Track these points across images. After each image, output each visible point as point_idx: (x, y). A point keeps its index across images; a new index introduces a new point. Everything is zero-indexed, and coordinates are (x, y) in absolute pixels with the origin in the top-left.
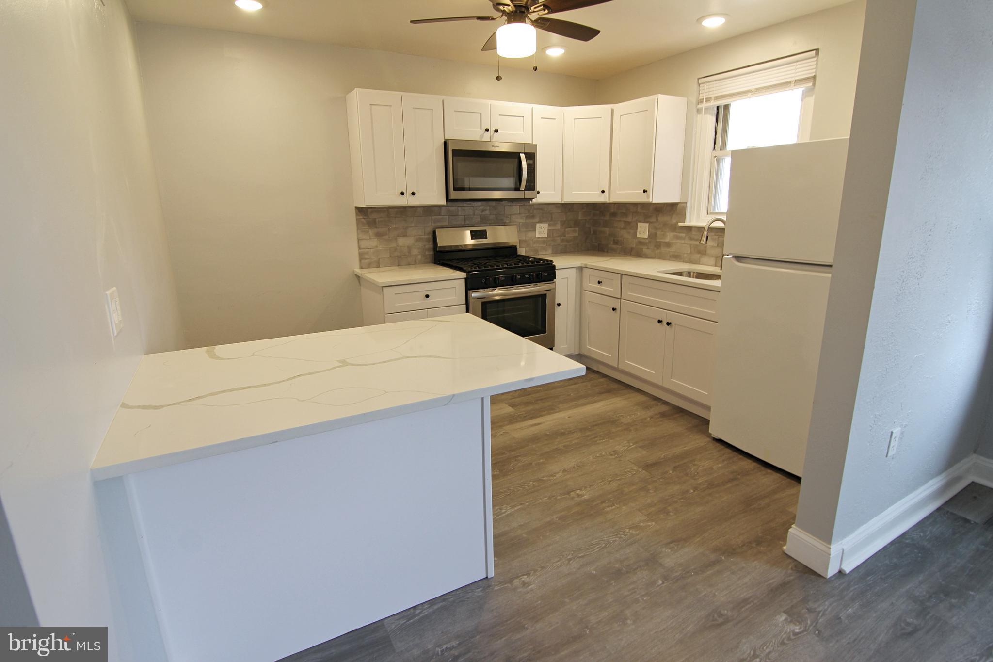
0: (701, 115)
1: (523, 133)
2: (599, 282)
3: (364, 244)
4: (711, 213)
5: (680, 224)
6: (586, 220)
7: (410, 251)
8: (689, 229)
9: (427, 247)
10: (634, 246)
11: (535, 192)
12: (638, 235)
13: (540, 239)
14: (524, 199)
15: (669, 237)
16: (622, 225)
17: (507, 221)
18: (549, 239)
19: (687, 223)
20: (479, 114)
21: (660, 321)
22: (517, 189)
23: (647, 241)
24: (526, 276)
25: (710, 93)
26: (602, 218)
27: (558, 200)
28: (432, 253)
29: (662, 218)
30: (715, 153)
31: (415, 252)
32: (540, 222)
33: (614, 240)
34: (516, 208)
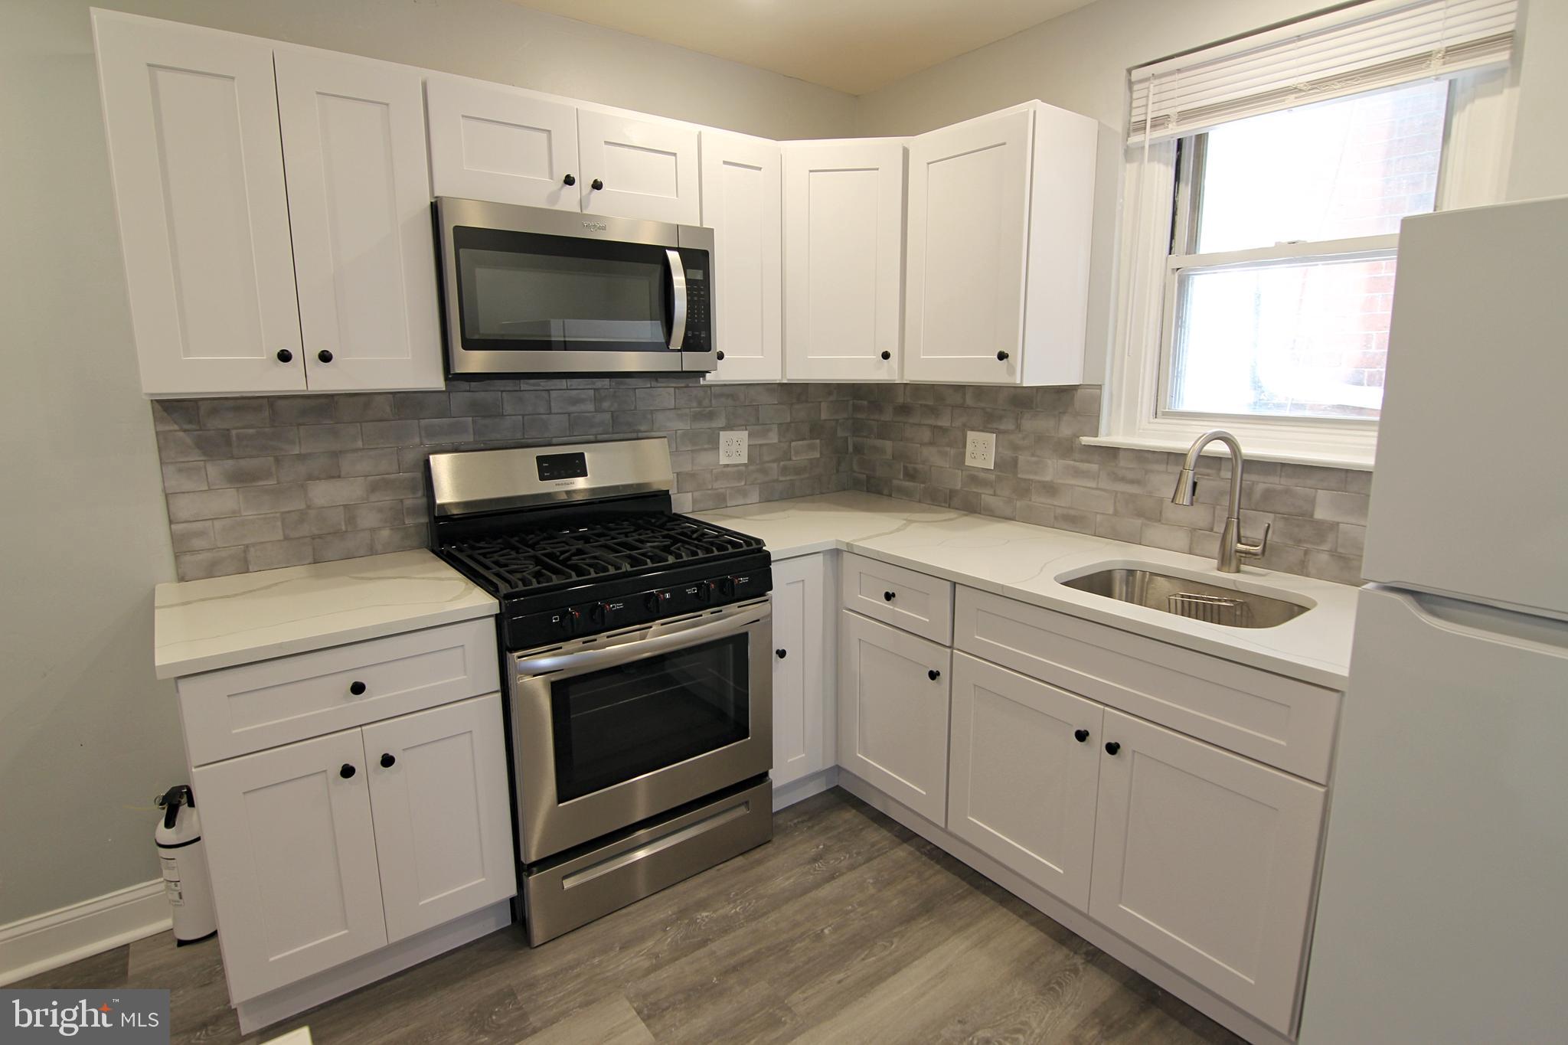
0: (1135, 165)
1: (675, 197)
2: (889, 596)
3: (186, 507)
4: (1166, 414)
5: (1086, 440)
6: (837, 420)
7: (351, 520)
8: (1112, 452)
9: (408, 503)
10: (959, 487)
11: (712, 354)
12: (969, 462)
13: (729, 469)
14: (682, 372)
15: (1053, 469)
16: (926, 435)
17: (643, 428)
18: (751, 468)
19: (1103, 439)
20: (544, 135)
21: (1082, 736)
22: (665, 346)
23: (992, 477)
24: (689, 591)
25: (1164, 104)
26: (876, 417)
27: (774, 375)
28: (424, 520)
29: (1034, 424)
30: (1175, 261)
31: (368, 519)
32: (729, 427)
33: (905, 468)
34: (666, 395)
